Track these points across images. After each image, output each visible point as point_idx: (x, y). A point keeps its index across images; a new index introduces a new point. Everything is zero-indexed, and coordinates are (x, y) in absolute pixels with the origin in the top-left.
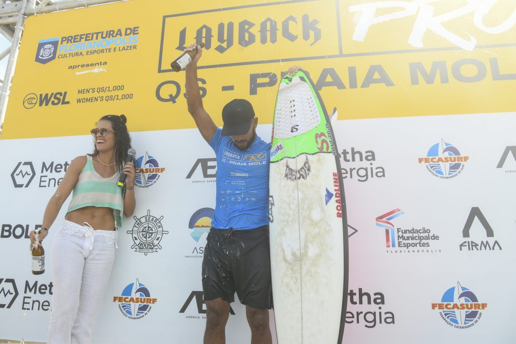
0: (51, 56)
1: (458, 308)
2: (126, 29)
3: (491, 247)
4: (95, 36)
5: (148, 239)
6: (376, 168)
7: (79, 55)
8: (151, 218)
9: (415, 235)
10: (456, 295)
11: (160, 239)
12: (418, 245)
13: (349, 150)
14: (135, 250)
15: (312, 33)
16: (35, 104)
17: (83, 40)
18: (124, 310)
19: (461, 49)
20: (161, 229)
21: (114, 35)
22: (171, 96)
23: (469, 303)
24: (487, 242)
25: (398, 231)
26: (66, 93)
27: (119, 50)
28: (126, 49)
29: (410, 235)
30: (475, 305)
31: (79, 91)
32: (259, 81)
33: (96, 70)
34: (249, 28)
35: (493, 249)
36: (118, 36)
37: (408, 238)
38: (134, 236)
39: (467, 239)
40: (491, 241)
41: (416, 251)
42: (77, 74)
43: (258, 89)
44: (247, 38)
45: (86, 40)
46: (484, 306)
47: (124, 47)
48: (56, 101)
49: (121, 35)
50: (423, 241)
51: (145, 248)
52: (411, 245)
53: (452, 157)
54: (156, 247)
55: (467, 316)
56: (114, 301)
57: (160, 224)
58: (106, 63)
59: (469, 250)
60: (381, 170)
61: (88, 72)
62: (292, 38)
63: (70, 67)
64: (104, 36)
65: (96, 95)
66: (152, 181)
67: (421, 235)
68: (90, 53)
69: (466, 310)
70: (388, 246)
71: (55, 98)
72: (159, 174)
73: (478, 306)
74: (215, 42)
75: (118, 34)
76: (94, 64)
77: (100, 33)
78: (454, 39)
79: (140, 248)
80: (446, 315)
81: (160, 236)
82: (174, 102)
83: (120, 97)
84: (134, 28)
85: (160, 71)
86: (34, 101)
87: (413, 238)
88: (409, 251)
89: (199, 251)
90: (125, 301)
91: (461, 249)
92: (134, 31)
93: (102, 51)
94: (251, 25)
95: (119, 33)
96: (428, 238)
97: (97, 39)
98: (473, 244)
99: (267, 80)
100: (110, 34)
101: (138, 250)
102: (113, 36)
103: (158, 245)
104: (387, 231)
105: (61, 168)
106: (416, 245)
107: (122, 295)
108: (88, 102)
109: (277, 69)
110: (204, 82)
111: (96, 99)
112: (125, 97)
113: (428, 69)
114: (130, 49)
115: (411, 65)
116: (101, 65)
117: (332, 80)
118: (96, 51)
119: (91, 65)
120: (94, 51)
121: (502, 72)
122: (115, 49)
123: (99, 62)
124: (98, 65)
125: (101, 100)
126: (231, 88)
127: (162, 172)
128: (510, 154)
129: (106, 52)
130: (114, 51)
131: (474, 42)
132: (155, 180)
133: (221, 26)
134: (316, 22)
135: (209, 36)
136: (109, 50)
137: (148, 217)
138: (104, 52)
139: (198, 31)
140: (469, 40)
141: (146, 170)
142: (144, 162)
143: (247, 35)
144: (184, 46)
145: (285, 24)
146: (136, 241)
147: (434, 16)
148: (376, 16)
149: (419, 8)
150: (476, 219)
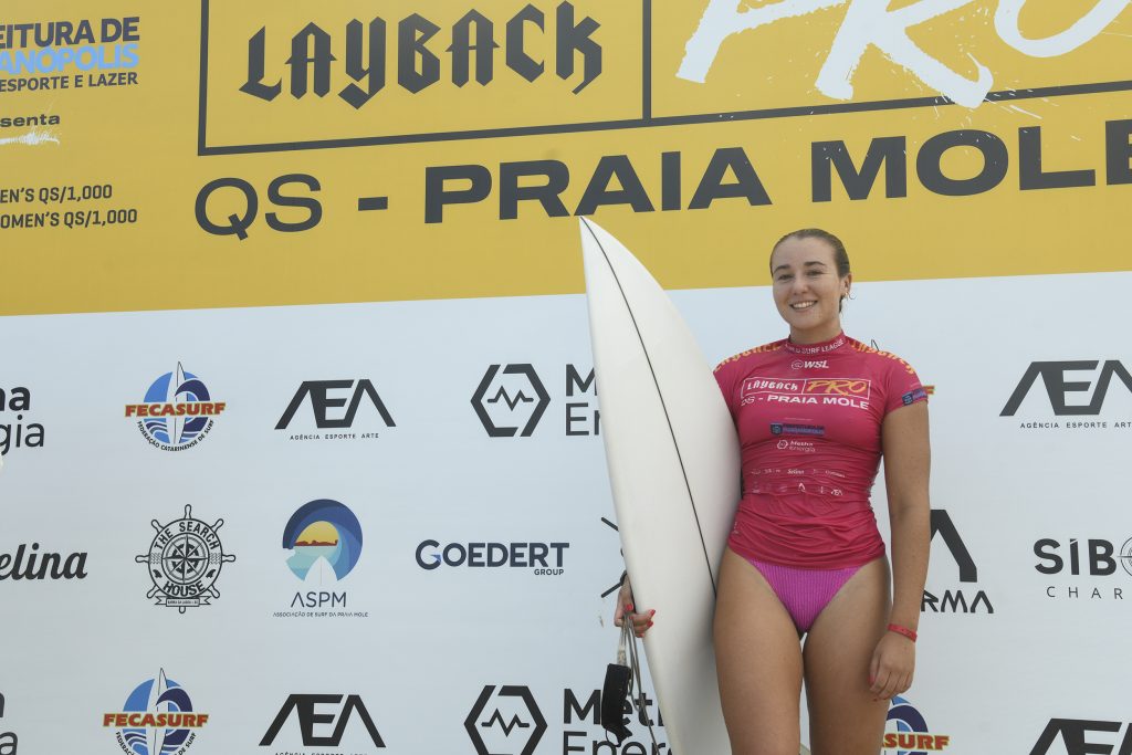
2: (105, 23)
3: (969, 606)
4: (17, 35)
5: (187, 576)
8: (195, 524)
11: (215, 574)
14: (155, 600)
15: (579, 58)
18: (130, 744)
19: (950, 102)
20: (217, 550)
21: (73, 36)
22: (233, 218)
24: (959, 594)
27: (91, 85)
28: (110, 83)
30: (920, 738)
32: (450, 185)
33: (32, 137)
34: (424, 39)
35: (973, 610)
36: (84, 42)
38: (153, 567)
43: (446, 208)
44: (419, 69)
46: (941, 742)
47: (102, 76)
49: (92, 40)
51: (179, 596)
54: (207, 593)
56: (106, 723)
57: (215, 539)
58: (56, 120)
61: (8, 140)
64: (44, 37)
65: (37, 207)
66: (193, 436)
68: (7, 87)
69: (899, 749)
72: (210, 417)
73: (927, 742)
74: (339, 77)
75: (84, 37)
76: (23, 120)
77: (30, 26)
78: (934, 76)
79: (169, 597)
81: (217, 567)
82: (243, 236)
83: (103, 217)
84: (127, 20)
85: (203, 150)
89: (306, 601)
90: (132, 723)
92: (128, 29)
93: (43, 83)
94: (430, 30)
95: (85, 32)
97: (24, 44)
98: (926, 597)
99: (465, 185)
100: (60, 33)
101: (164, 600)
102: (69, 42)
103: (211, 588)
107: (125, 710)
108: (17, 227)
109: (491, 156)
110: (314, 184)
111: (40, 220)
112: (117, 217)
113: (858, 161)
114: (120, 83)
115: (817, 147)
116: (43, 123)
117: (620, 188)
118: (25, 81)
119: (15, 121)
120: (20, 80)
121: (1047, 166)
122: (78, 79)
123: (38, 116)
124: (36, 124)
125: (52, 224)
126: (380, 203)
127: (217, 412)
128: (1039, 381)
129: (55, 87)
130: (77, 86)
131: (987, 83)
132: (202, 431)
133: (354, 29)
134: (590, 25)
135: (324, 58)
136: (63, 82)
137: (188, 522)
138: (48, 88)
139: (295, 41)
140: (974, 77)
141: (180, 407)
142: (173, 387)
143: (419, 58)
144: (261, 82)
145: (515, 30)
146: (157, 580)
147: (890, 8)
148: (741, 9)
150: (938, 537)
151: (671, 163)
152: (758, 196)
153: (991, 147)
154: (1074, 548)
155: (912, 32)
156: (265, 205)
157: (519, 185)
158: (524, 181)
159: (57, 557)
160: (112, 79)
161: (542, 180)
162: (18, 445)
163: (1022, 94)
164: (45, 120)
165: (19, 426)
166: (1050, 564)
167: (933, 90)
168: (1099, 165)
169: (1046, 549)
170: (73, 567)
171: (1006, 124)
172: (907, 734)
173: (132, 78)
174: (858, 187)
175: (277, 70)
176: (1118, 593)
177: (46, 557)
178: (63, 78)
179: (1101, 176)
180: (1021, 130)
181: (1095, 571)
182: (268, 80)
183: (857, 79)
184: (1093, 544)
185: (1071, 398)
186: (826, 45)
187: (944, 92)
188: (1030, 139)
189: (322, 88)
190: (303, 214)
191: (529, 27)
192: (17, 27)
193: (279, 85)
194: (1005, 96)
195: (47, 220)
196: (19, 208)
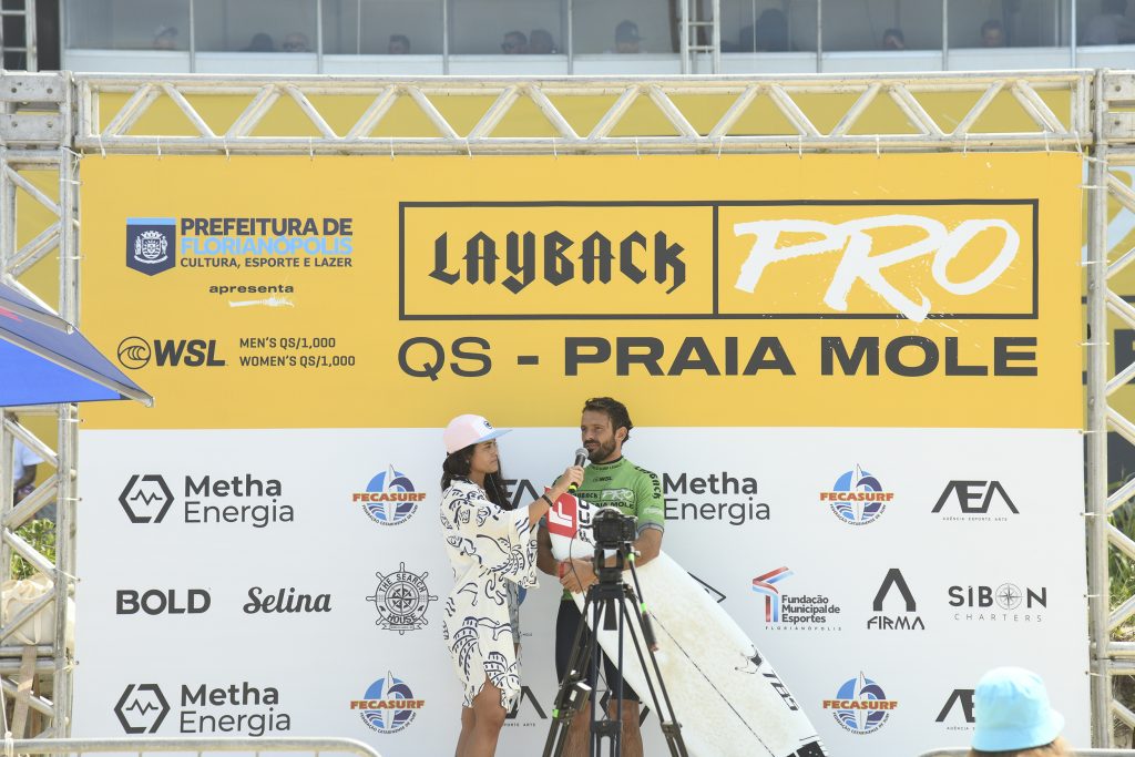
0: (165, 258)
1: (858, 707)
2: (326, 221)
3: (911, 626)
4: (258, 226)
5: (404, 610)
6: (758, 506)
7: (229, 263)
8: (407, 575)
9: (807, 605)
10: (857, 689)
11: (424, 609)
12: (810, 620)
13: (719, 476)
14: (382, 626)
15: (670, 270)
16: (148, 359)
17: (233, 232)
18: (370, 720)
19: (906, 318)
20: (425, 593)
21: (301, 229)
22: (427, 366)
23: (873, 701)
24: (906, 619)
25: (783, 600)
26: (213, 343)
27: (316, 265)
28: (331, 265)
29: (800, 605)
30: (881, 703)
31: (242, 341)
32: (582, 350)
33: (273, 300)
34: (562, 249)
35: (913, 628)
36: (310, 234)
37: (797, 610)
38: (379, 604)
39: (878, 614)
40: (912, 616)
41: (806, 629)
42: (232, 304)
43: (579, 365)
44: (559, 269)
45: (239, 233)
46: (893, 705)
47: (325, 259)
48: (194, 358)
49: (316, 233)
50: (818, 614)
51: (399, 623)
52: (800, 619)
53: (870, 493)
54: (419, 621)
55: (870, 718)
56: (353, 707)
57: (423, 585)
58: (290, 289)
59: (880, 628)
60: (765, 508)
61: (255, 302)
62: (637, 276)
63: (214, 289)
64: (279, 229)
65: (279, 352)
66: (404, 515)
67: (815, 605)
68: (253, 263)
69: (869, 709)
70: (768, 621)
71: (191, 350)
72: (415, 503)
73: (885, 705)
74: (502, 271)
75: (310, 230)
76: (265, 288)
77: (269, 220)
78: (896, 301)
79: (392, 624)
81: (425, 604)
82: (434, 378)
83: (329, 361)
84: (343, 221)
85: (403, 317)
86: (144, 354)
87: (803, 610)
88: (796, 628)
90: (371, 706)
91: (869, 627)
92: (343, 227)
93: (280, 262)
94: (567, 243)
95: (311, 226)
96: (824, 610)
97: (264, 233)
98: (887, 621)
99: (593, 350)
100: (291, 226)
101: (388, 626)
102: (299, 233)
103: (422, 618)
104: (768, 599)
105: (227, 487)
106: (806, 619)
107: (365, 698)
108: (265, 366)
109: (611, 332)
110: (486, 345)
111: (282, 361)
112: (341, 361)
113: (850, 350)
114: (339, 265)
115: (824, 340)
116: (281, 291)
117: (698, 359)
118: (266, 260)
119: (259, 289)
120: (262, 259)
121: (961, 363)
122: (306, 261)
123: (277, 286)
124: (275, 291)
125: (291, 364)
126: (533, 360)
127: (420, 499)
128: (954, 491)
129: (289, 265)
130: (306, 265)
131: (927, 308)
132: (410, 513)
133: (512, 238)
134: (677, 249)
135: (490, 257)
136: (295, 262)
137: (402, 574)
138: (283, 265)
139: (469, 243)
140: (920, 303)
141: (393, 495)
142: (387, 482)
143: (559, 261)
144: (445, 271)
145: (626, 247)
146: (383, 613)
147: (870, 255)
148: (778, 247)
149: (849, 238)
150: (894, 586)
151: (731, 344)
152: (788, 369)
153: (929, 347)
154: (971, 591)
155: (884, 272)
156: (450, 358)
157: (630, 353)
158: (633, 351)
159: (308, 598)
160: (333, 262)
161: (646, 351)
162: (274, 520)
163: (947, 316)
164: (283, 289)
165: (275, 507)
166: (957, 600)
168: (990, 363)
169: (955, 592)
170: (322, 604)
171: (938, 333)
173: (348, 262)
174: (850, 368)
175: (456, 262)
176: (993, 617)
177: (301, 598)
178: (295, 259)
179: (991, 370)
180: (947, 339)
181: (981, 604)
182: (450, 270)
183: (849, 300)
184: (981, 589)
185: (972, 503)
186: (830, 274)
187: (902, 311)
188: (952, 344)
189: (490, 278)
190: (479, 365)
191: (635, 246)
192: (258, 220)
193: (458, 274)
194: (937, 316)
195: (287, 361)
196: (265, 352)
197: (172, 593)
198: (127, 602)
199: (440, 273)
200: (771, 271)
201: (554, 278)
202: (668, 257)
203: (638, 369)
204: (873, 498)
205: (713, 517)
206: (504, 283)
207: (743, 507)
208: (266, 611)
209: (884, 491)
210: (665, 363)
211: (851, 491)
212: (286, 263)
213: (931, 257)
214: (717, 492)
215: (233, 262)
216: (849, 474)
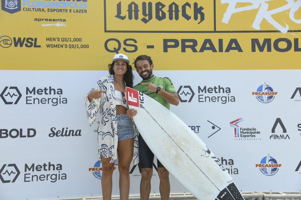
0: (17, 7)
1: (268, 166)
3: (285, 138)
6: (231, 97)
7: (41, 10)
9: (249, 131)
10: (267, 160)
12: (250, 136)
13: (217, 87)
15: (199, 16)
16: (11, 44)
18: (96, 175)
19: (280, 32)
22: (115, 48)
24: (283, 135)
25: (241, 129)
26: (36, 39)
27: (74, 12)
28: (79, 12)
29: (247, 131)
30: (276, 165)
31: (47, 38)
32: (169, 44)
33: (58, 24)
34: (162, 8)
35: (286, 139)
37: (245, 133)
39: (273, 134)
40: (285, 135)
41: (249, 139)
42: (43, 25)
43: (168, 49)
44: (161, 15)
46: (280, 165)
47: (77, 10)
48: (29, 44)
49: (74, 1)
50: (253, 134)
52: (247, 136)
53: (269, 92)
55: (272, 170)
56: (90, 170)
58: (65, 20)
59: (274, 139)
60: (233, 98)
61: (51, 25)
62: (188, 18)
63: (36, 20)
65: (61, 43)
67: (251, 131)
68: (50, 11)
69: (272, 167)
70: (236, 137)
71: (27, 41)
74: (141, 16)
76: (55, 20)
80: (262, 169)
83: (79, 46)
85: (106, 31)
86: (9, 42)
87: (248, 133)
88: (245, 139)
90: (96, 170)
91: (270, 139)
93: (61, 11)
94: (163, 6)
96: (255, 133)
98: (277, 136)
99: (173, 44)
104: (235, 129)
105: (42, 91)
106: (249, 136)
107: (94, 167)
108: (56, 48)
109: (179, 37)
110: (135, 41)
111: (62, 46)
112: (83, 46)
113: (261, 43)
114: (82, 12)
115: (252, 40)
117: (209, 47)
118: (55, 9)
119: (53, 20)
120: (54, 9)
121: (300, 47)
122: (70, 10)
123: (60, 19)
124: (59, 21)
125: (65, 47)
126: (152, 47)
128: (298, 91)
129: (64, 12)
130: (70, 12)
131: (287, 28)
133: (144, 4)
134: (201, 8)
135: (137, 11)
136: (66, 11)
138: (62, 12)
139: (129, 6)
140: (285, 27)
143: (160, 12)
144: (120, 15)
147: (268, 10)
148: (236, 8)
149: (260, 4)
150: (279, 124)
151: (221, 41)
152: (240, 50)
153: (288, 42)
156: (123, 46)
157: (186, 45)
158: (187, 44)
159: (73, 131)
160: (80, 11)
161: (191, 44)
162: (60, 103)
163: (295, 31)
164: (62, 20)
165: (60, 99)
167: (277, 29)
169: (300, 126)
170: (78, 133)
171: (291, 37)
172: (273, 164)
173: (86, 11)
174: (261, 49)
177: (70, 131)
178: (66, 10)
180: (294, 39)
182: (122, 15)
183: (261, 26)
186: (254, 18)
187: (279, 29)
188: (296, 40)
189: (136, 18)
190: (133, 48)
191: (187, 7)
193: (125, 16)
194: (291, 31)
195: (64, 46)
196: (56, 43)
197: (21, 130)
198: (3, 133)
199: (119, 16)
200: (234, 16)
201: (159, 18)
202: (198, 11)
203: (188, 50)
204: (270, 94)
205: (216, 101)
206: (141, 20)
207: (226, 97)
208: (57, 136)
209: (274, 91)
210: (198, 48)
211: (263, 92)
212: (63, 11)
213: (289, 11)
214: (217, 92)
215: (43, 10)
216: (262, 86)
